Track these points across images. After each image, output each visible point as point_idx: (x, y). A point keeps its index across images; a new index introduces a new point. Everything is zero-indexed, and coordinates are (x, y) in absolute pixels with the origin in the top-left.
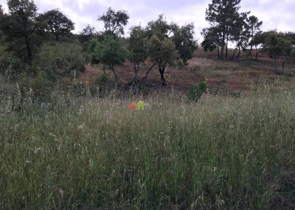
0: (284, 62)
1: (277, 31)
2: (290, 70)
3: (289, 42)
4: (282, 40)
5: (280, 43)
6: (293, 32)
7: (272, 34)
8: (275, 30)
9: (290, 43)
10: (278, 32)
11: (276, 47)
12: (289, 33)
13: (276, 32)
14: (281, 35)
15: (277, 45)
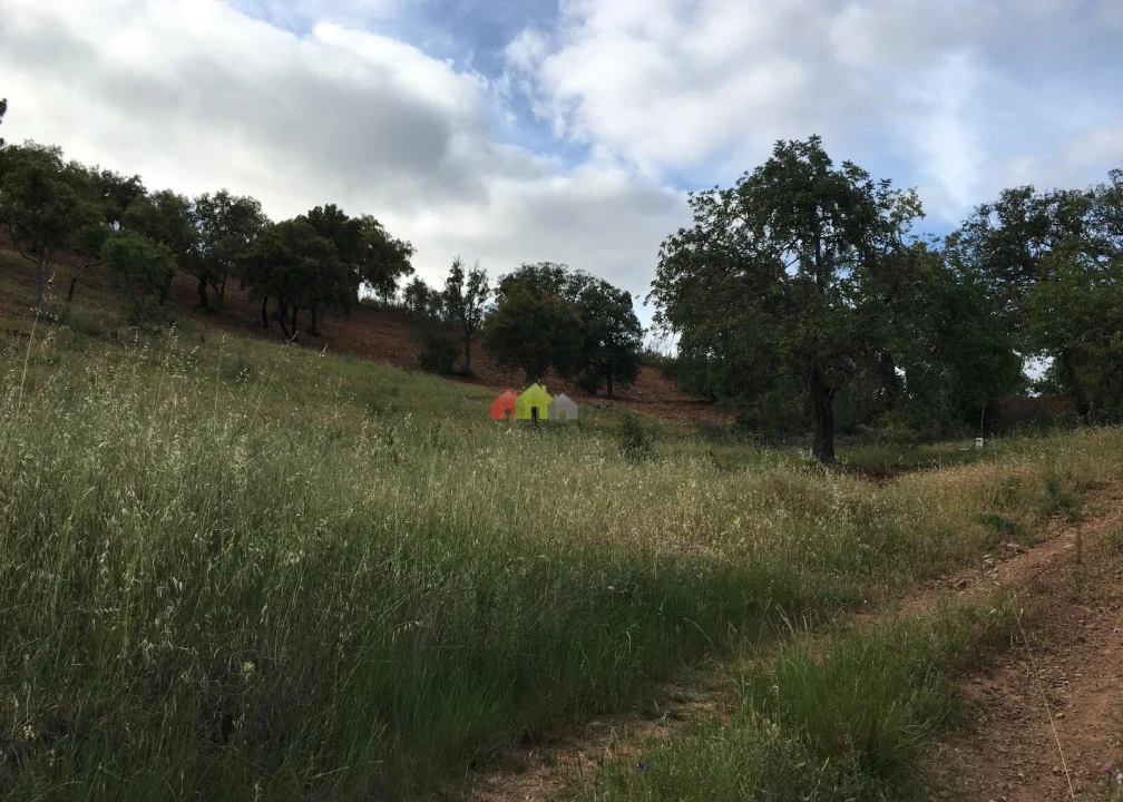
0: (74, 280)
1: (60, 158)
2: (93, 312)
3: (98, 207)
4: (68, 193)
5: (63, 207)
6: (120, 176)
7: (32, 164)
8: (55, 150)
9: (99, 212)
10: (66, 159)
11: (46, 215)
12: (104, 174)
13: (56, 158)
14: (75, 176)
15: (49, 210)
